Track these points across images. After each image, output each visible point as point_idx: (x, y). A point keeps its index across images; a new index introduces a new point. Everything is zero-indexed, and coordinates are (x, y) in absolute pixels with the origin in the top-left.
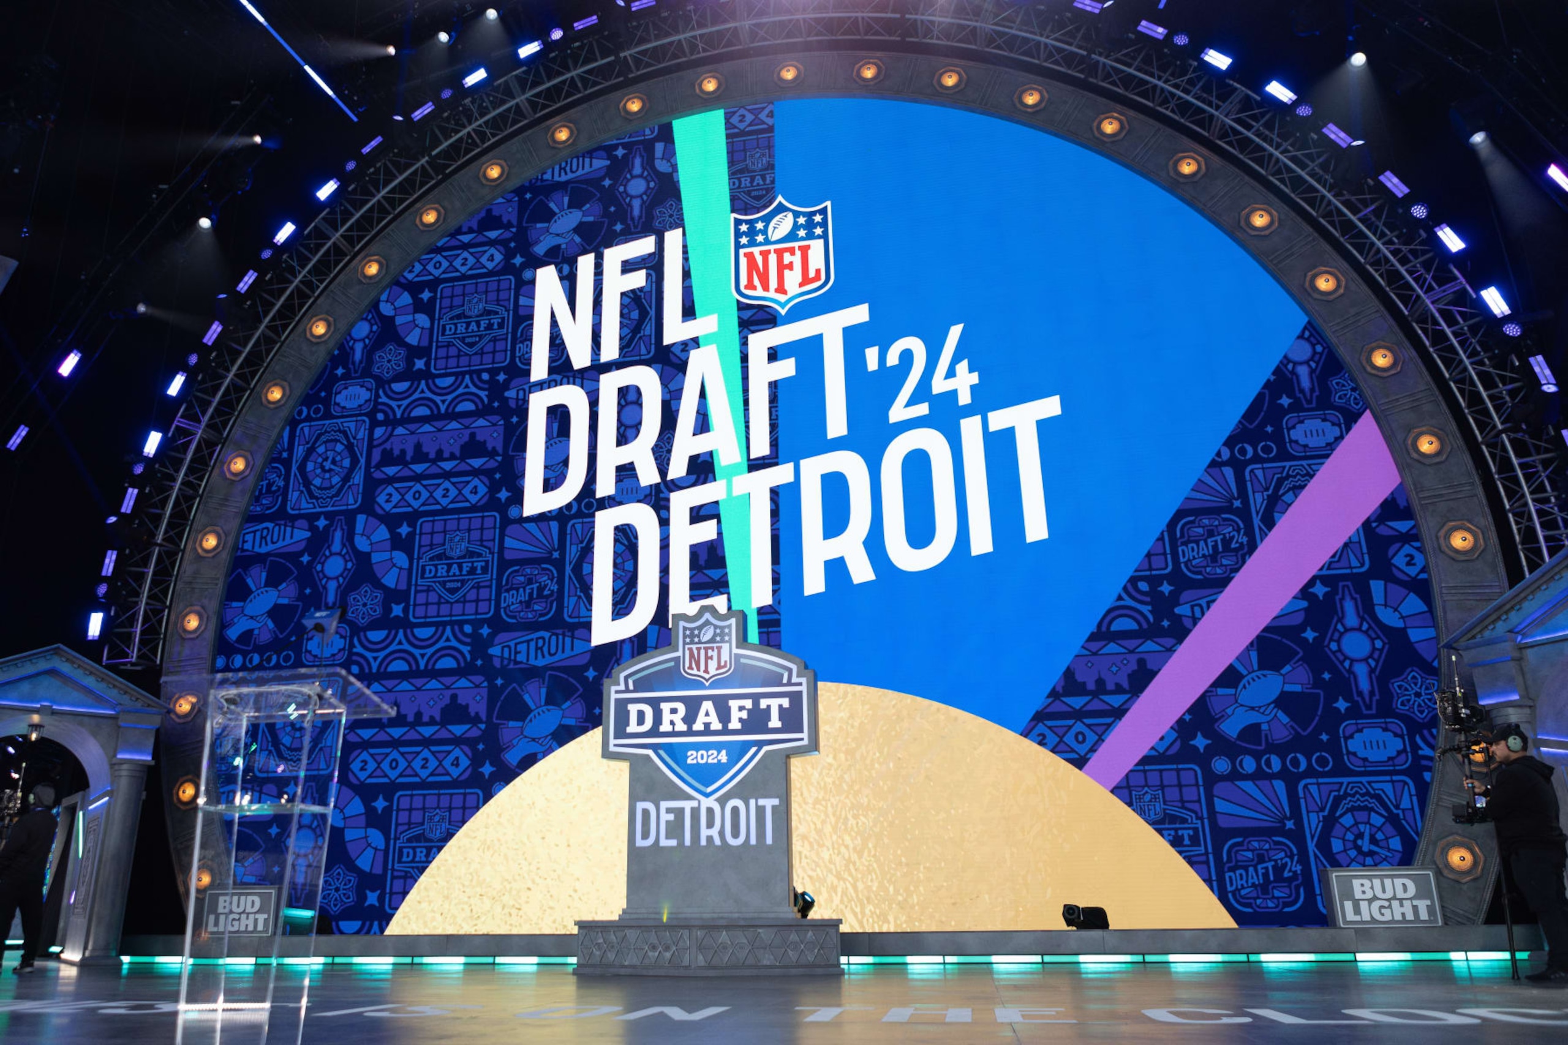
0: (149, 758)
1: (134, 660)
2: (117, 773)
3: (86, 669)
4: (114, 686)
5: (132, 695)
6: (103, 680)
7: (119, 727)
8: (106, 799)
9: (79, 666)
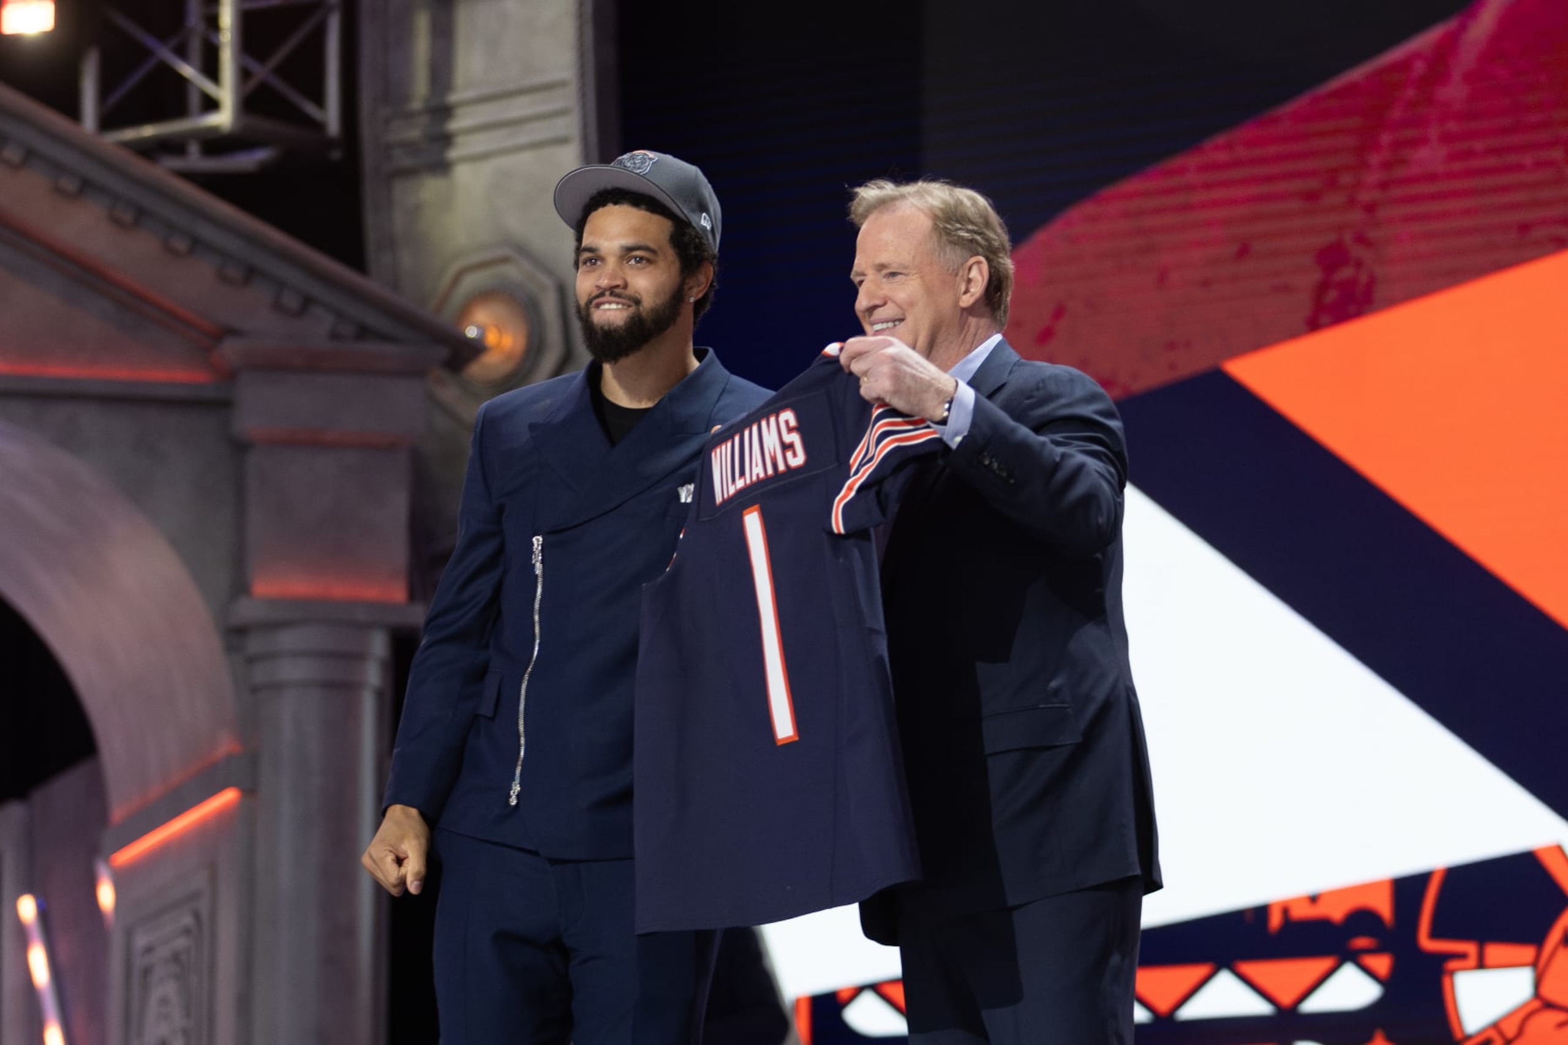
0: (398, 593)
1: (223, 118)
2: (260, 674)
3: (58, 168)
4: (197, 244)
5: (281, 285)
6: (141, 214)
7: (240, 448)
8: (228, 796)
9: (30, 155)
